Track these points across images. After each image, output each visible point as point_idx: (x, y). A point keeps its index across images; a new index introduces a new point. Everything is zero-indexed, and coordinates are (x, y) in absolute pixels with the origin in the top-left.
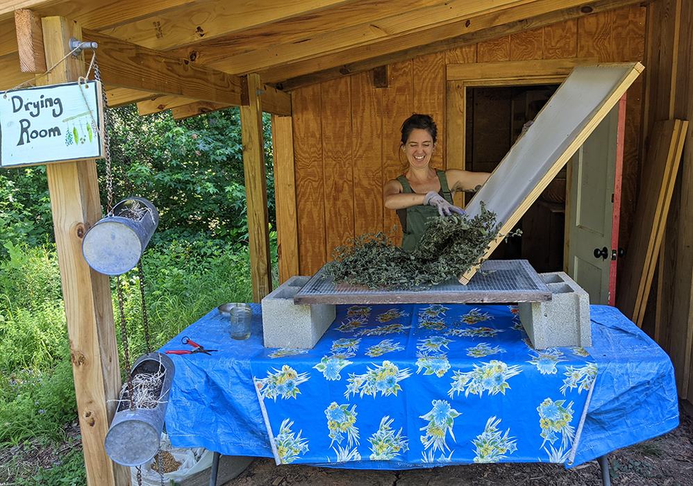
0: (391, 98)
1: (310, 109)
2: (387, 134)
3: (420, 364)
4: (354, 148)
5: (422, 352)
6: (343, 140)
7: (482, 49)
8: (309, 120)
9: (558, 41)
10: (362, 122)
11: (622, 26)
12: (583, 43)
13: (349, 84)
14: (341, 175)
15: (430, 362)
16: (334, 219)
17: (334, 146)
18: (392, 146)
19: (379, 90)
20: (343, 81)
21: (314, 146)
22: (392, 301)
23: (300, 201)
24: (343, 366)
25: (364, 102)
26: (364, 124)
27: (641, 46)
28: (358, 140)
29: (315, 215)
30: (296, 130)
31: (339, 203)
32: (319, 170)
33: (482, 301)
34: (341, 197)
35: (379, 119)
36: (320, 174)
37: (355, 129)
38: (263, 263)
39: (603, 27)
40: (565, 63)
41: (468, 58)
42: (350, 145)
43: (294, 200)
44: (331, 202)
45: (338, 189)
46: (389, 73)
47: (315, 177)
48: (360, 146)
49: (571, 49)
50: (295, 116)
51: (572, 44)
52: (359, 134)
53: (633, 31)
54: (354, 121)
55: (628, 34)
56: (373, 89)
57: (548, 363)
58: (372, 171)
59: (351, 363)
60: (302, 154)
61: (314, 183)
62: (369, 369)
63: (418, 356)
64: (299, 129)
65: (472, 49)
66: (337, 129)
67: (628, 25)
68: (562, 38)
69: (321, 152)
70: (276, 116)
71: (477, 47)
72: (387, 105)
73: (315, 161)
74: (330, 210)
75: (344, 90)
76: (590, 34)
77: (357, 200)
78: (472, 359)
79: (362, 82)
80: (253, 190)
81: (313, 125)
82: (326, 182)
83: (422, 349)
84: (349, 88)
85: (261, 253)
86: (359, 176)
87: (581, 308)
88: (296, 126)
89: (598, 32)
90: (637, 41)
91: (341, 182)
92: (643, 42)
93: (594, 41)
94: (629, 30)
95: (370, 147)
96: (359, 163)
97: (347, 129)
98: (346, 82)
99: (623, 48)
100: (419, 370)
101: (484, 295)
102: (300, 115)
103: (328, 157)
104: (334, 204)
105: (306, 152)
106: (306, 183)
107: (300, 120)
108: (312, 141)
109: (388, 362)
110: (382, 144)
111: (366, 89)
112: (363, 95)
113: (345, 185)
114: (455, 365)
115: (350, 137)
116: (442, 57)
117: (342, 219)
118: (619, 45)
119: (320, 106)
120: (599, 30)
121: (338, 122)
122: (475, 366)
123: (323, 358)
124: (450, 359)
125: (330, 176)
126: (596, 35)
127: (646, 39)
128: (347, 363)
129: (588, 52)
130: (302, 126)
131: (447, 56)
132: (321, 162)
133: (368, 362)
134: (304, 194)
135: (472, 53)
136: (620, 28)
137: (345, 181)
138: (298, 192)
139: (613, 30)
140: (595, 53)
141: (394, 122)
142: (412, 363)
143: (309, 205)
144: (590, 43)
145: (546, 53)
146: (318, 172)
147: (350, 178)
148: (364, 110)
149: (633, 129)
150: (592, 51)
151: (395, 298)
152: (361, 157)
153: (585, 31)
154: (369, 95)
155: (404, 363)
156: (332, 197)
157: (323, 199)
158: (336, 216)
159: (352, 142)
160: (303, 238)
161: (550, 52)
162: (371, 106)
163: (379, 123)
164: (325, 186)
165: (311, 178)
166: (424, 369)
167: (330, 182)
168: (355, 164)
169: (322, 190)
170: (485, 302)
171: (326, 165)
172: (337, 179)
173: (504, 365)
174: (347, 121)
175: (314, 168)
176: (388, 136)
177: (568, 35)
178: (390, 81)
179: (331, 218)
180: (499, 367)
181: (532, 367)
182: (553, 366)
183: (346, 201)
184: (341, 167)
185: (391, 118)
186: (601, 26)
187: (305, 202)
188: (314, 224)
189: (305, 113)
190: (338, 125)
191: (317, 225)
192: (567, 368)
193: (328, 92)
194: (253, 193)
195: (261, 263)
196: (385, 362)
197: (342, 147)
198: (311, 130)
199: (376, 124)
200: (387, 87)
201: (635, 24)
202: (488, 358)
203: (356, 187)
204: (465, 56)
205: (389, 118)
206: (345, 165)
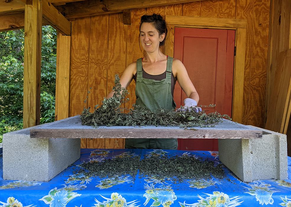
0: (133, 31)
1: (82, 33)
2: (129, 52)
3: (148, 195)
4: (109, 58)
5: (149, 184)
6: (102, 53)
7: (185, 9)
8: (81, 39)
9: (226, 9)
10: (114, 44)
11: (259, 5)
12: (239, 12)
13: (108, 21)
14: (100, 74)
15: (157, 194)
16: (93, 101)
17: (96, 56)
18: (132, 59)
19: (126, 26)
20: (104, 18)
21: (84, 55)
22: (125, 136)
23: (72, 89)
24: (71, 198)
25: (116, 31)
26: (116, 45)
27: (268, 16)
28: (111, 54)
29: (82, 98)
30: (73, 45)
31: (97, 91)
32: (86, 70)
33: (204, 137)
34: (99, 87)
35: (125, 43)
36: (86, 73)
37: (110, 47)
38: (33, 118)
39: (249, 4)
40: (229, 21)
41: (177, 13)
42: (106, 56)
43: (68, 87)
44: (93, 90)
45: (97, 83)
46: (132, 17)
47: (83, 74)
48: (113, 58)
49: (232, 14)
50: (73, 36)
51: (233, 12)
52: (113, 50)
53: (264, 8)
54: (110, 42)
55: (262, 9)
56: (122, 24)
57: (265, 194)
58: (119, 73)
59: (79, 195)
60: (76, 60)
61: (82, 77)
62: (97, 201)
63: (145, 187)
64: (75, 44)
65: (180, 9)
66: (99, 46)
67: (261, 5)
68: (228, 8)
69: (88, 59)
70: (61, 35)
71: (183, 8)
72: (130, 35)
73: (83, 64)
74: (92, 95)
75: (104, 24)
76: (242, 7)
77: (109, 90)
78: (195, 191)
79: (116, 20)
80: (29, 64)
81: (84, 42)
82: (90, 77)
83: (149, 182)
84: (108, 23)
85: (31, 111)
86: (111, 75)
87: (280, 146)
88: (73, 42)
89: (246, 7)
90: (266, 14)
91: (99, 78)
92: (269, 15)
93: (245, 11)
94: (262, 8)
95: (118, 59)
96: (111, 67)
97: (105, 46)
98: (106, 19)
99: (259, 17)
100: (147, 202)
101: (206, 131)
102: (76, 36)
103: (92, 62)
104: (94, 92)
105: (78, 58)
106: (77, 77)
107: (76, 39)
108: (83, 52)
109: (116, 194)
110: (126, 57)
111: (118, 24)
112: (116, 28)
113: (102, 80)
114: (180, 196)
115: (106, 52)
116: (163, 11)
117: (99, 101)
118: (257, 15)
119: (89, 32)
120: (247, 6)
121: (100, 42)
122: (200, 197)
123: (52, 190)
124: (177, 190)
125: (93, 74)
126: (246, 8)
127: (271, 13)
128: (75, 195)
129: (241, 17)
130: (77, 43)
131: (166, 11)
132: (87, 66)
133: (97, 195)
134: (75, 84)
135: (180, 11)
136: (257, 6)
137: (102, 78)
138: (71, 83)
139: (254, 7)
140: (245, 17)
141: (134, 45)
142: (140, 195)
143: (78, 92)
144: (243, 12)
145: (219, 15)
146: (85, 71)
147: (105, 76)
148: (116, 36)
149: (264, 60)
150: (243, 17)
151: (127, 133)
152: (113, 64)
153: (240, 6)
154: (120, 27)
155: (132, 195)
156: (93, 87)
157: (87, 88)
158: (95, 99)
159: (108, 55)
160: (72, 112)
161: (222, 15)
162: (120, 34)
163: (125, 45)
164: (89, 81)
165: (81, 75)
166: (151, 201)
167: (93, 78)
168: (109, 68)
169: (87, 83)
170: (206, 138)
171: (90, 67)
172: (97, 76)
173: (226, 196)
174: (106, 42)
175: (83, 69)
176: (130, 53)
177: (231, 7)
178: (133, 21)
179: (91, 100)
180: (222, 198)
181: (252, 198)
182: (270, 196)
183: (102, 90)
184: (100, 69)
185: (132, 43)
186: (248, 4)
187: (75, 89)
188: (80, 104)
189: (79, 34)
190: (100, 44)
191: (82, 104)
192: (282, 198)
193: (94, 24)
194: (29, 67)
195: (31, 119)
196: (113, 194)
197: (101, 57)
198: (82, 45)
199: (123, 46)
200: (131, 24)
201: (265, 5)
202: (211, 190)
203: (109, 82)
204: (176, 12)
205: (131, 42)
206: (102, 68)
